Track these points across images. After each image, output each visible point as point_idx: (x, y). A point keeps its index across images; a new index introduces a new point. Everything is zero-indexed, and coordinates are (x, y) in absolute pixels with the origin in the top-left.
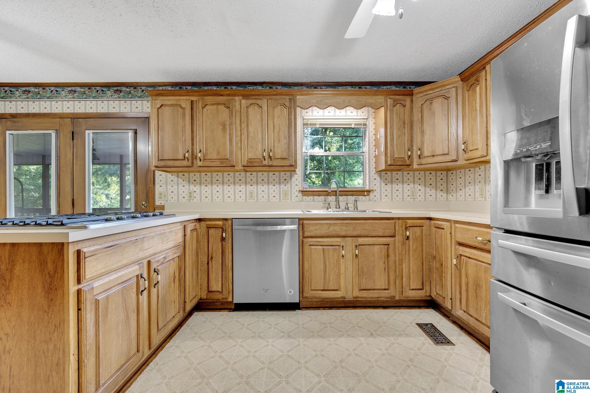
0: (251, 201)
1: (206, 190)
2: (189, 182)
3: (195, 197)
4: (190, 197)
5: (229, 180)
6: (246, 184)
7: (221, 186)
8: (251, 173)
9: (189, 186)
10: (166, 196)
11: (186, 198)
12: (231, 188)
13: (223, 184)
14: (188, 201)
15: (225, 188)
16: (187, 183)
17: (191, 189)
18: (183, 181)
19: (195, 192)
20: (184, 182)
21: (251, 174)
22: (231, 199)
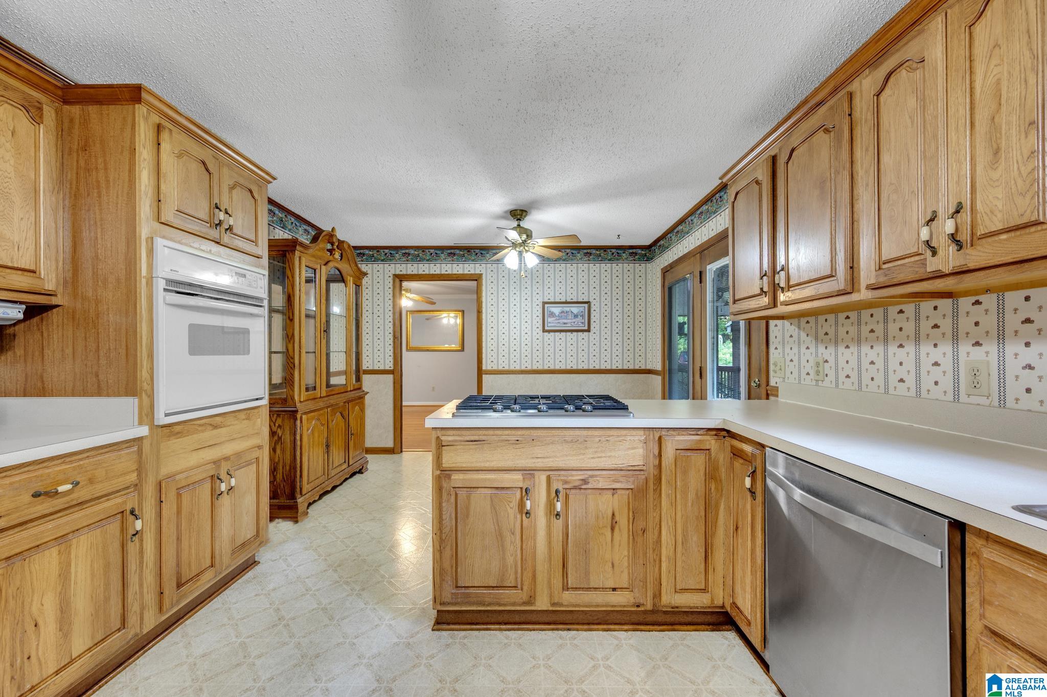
0: (974, 400)
1: (847, 355)
2: (816, 338)
3: (827, 375)
4: (818, 373)
5: (901, 329)
6: (955, 339)
7: (879, 348)
8: (973, 299)
9: (817, 347)
10: (783, 369)
11: (812, 373)
12: (908, 353)
13: (886, 340)
14: (814, 382)
15: (890, 354)
16: (814, 342)
17: (820, 355)
18: (808, 335)
19: (826, 361)
20: (809, 338)
21: (977, 303)
22: (909, 388)
